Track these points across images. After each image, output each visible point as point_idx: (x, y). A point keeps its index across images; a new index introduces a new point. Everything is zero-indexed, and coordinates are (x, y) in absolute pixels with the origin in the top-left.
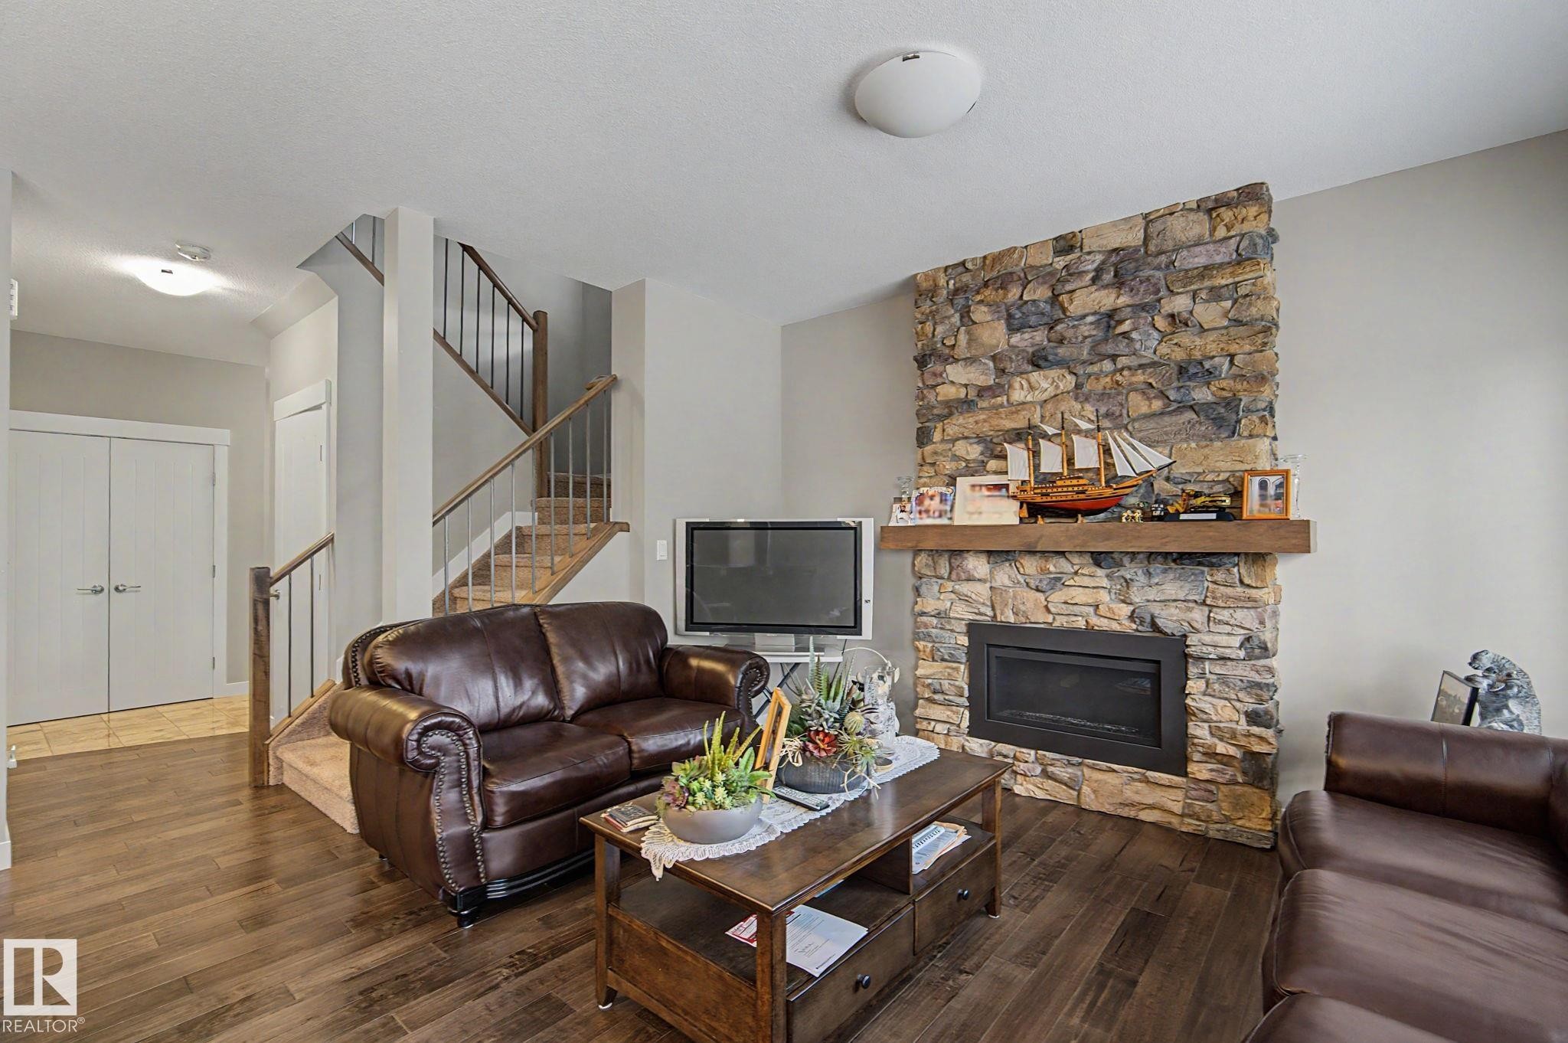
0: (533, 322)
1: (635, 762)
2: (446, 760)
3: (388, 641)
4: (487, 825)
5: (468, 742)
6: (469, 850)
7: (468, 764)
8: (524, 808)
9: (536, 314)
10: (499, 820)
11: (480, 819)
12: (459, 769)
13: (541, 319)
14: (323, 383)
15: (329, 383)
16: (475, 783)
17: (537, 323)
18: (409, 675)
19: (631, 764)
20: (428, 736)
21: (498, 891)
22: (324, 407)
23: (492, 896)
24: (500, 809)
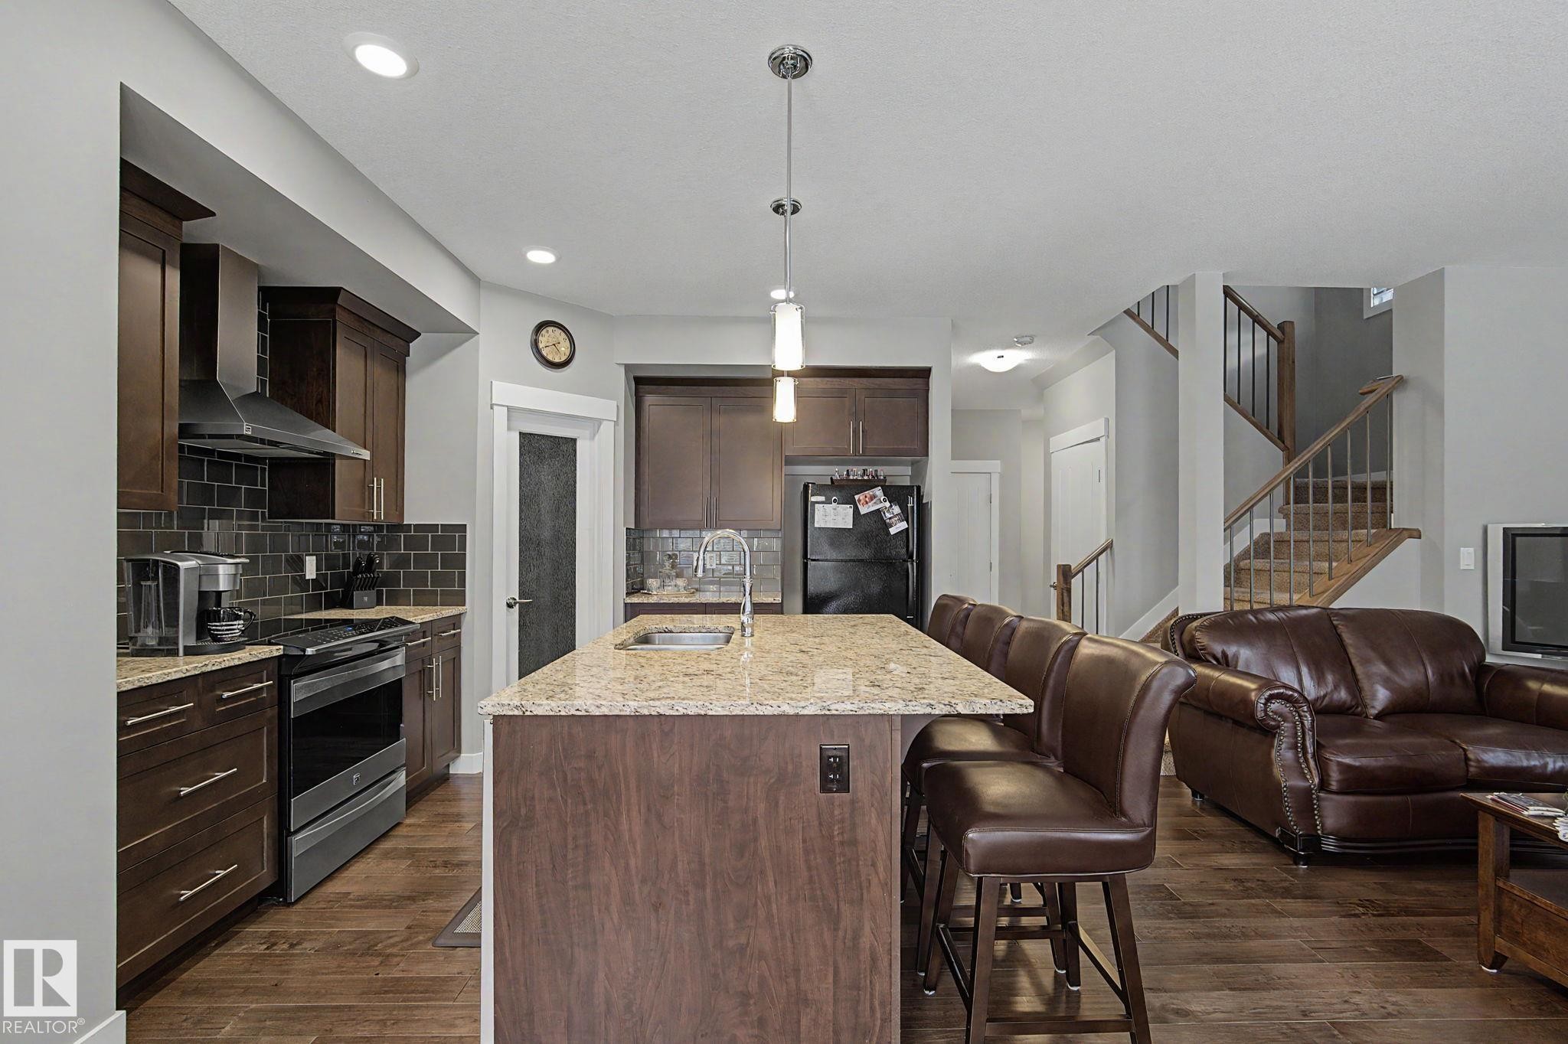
0: (1278, 333)
1: (1472, 769)
2: (1286, 725)
3: (1205, 625)
4: (1324, 785)
5: (1303, 713)
6: (1307, 803)
7: (1304, 733)
8: (1357, 782)
9: (1281, 327)
10: (1334, 786)
11: (1317, 780)
12: (1296, 736)
13: (1287, 329)
14: (1102, 421)
15: (1107, 420)
16: (1310, 750)
17: (1283, 333)
18: (1224, 654)
19: (1468, 770)
20: (1271, 703)
21: (1330, 845)
22: (1103, 440)
23: (1325, 848)
24: (1335, 776)
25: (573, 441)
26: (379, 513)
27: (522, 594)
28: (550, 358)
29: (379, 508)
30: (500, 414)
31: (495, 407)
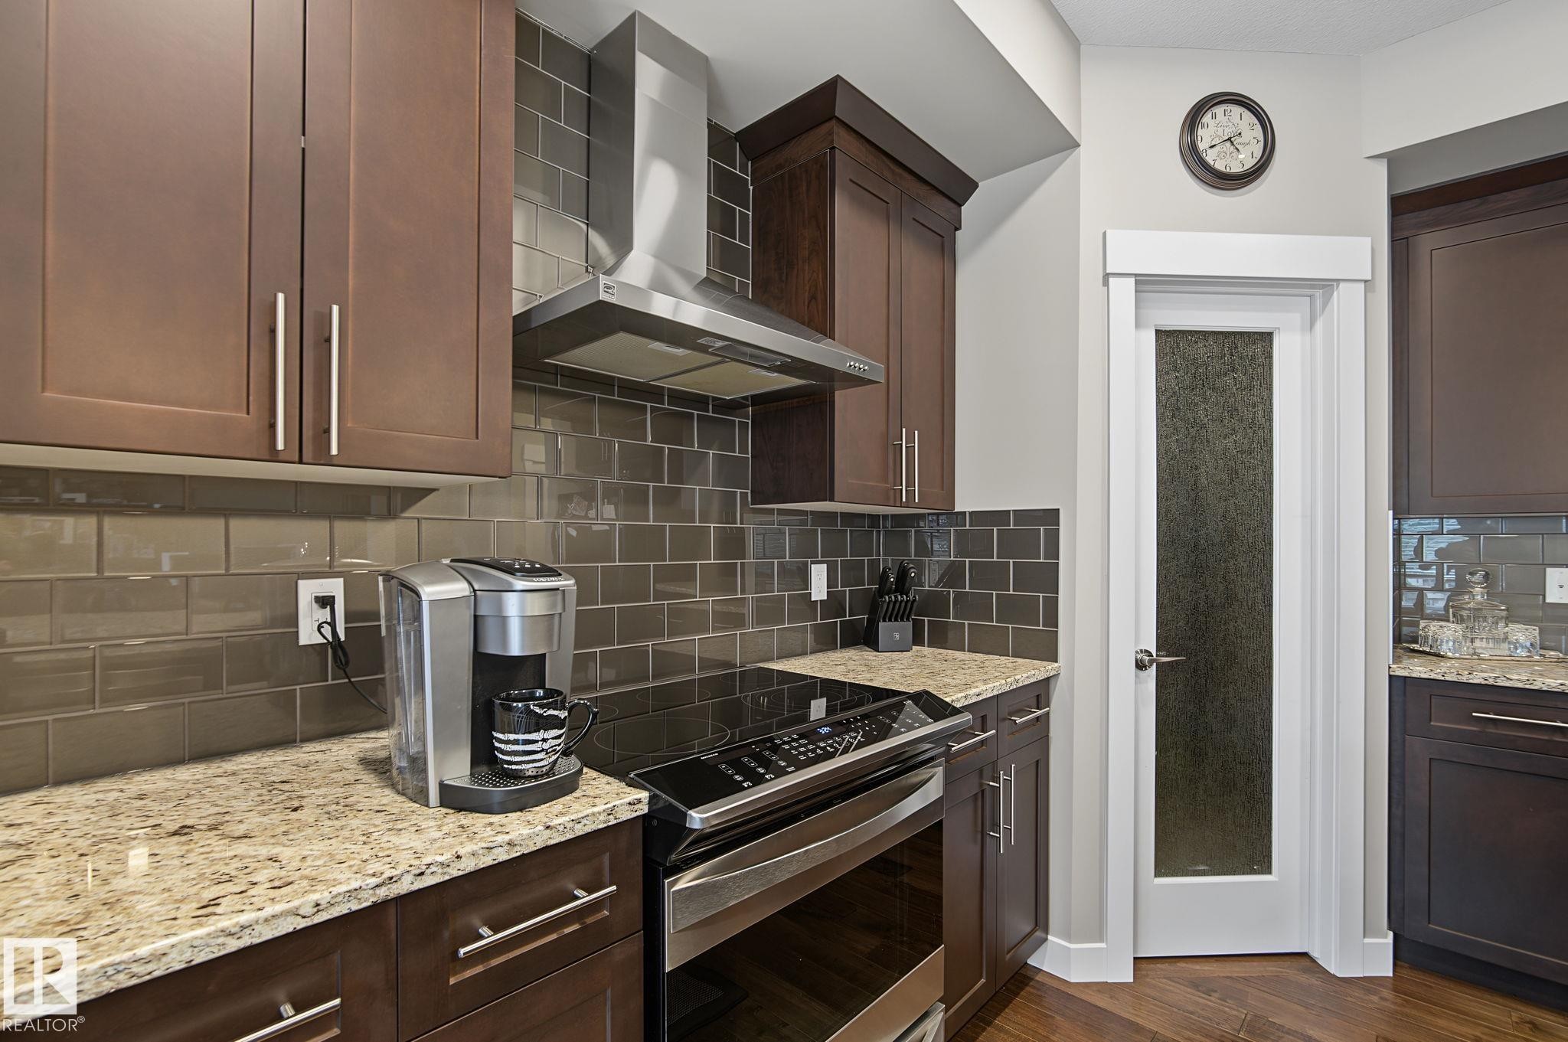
25: (1265, 338)
26: (913, 489)
27: (1164, 642)
28: (1220, 166)
29: (910, 483)
30: (1123, 291)
31: (1111, 280)
